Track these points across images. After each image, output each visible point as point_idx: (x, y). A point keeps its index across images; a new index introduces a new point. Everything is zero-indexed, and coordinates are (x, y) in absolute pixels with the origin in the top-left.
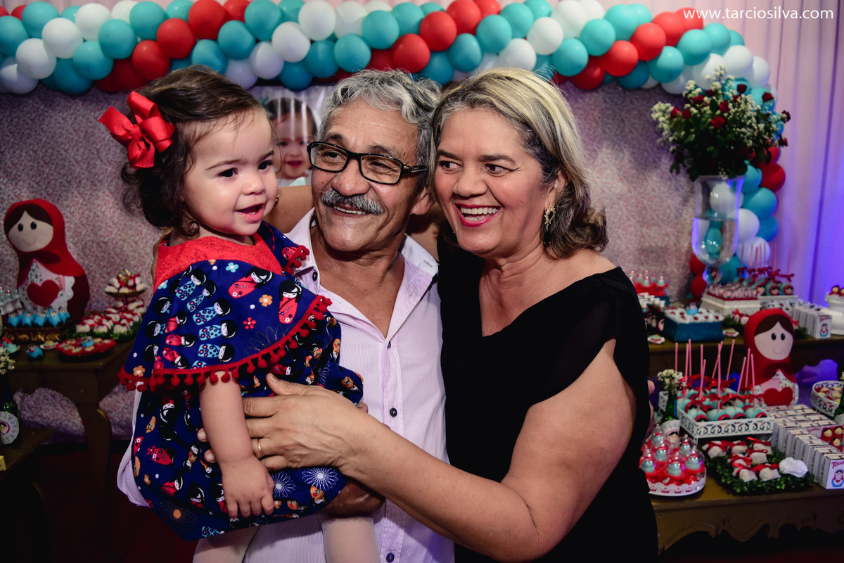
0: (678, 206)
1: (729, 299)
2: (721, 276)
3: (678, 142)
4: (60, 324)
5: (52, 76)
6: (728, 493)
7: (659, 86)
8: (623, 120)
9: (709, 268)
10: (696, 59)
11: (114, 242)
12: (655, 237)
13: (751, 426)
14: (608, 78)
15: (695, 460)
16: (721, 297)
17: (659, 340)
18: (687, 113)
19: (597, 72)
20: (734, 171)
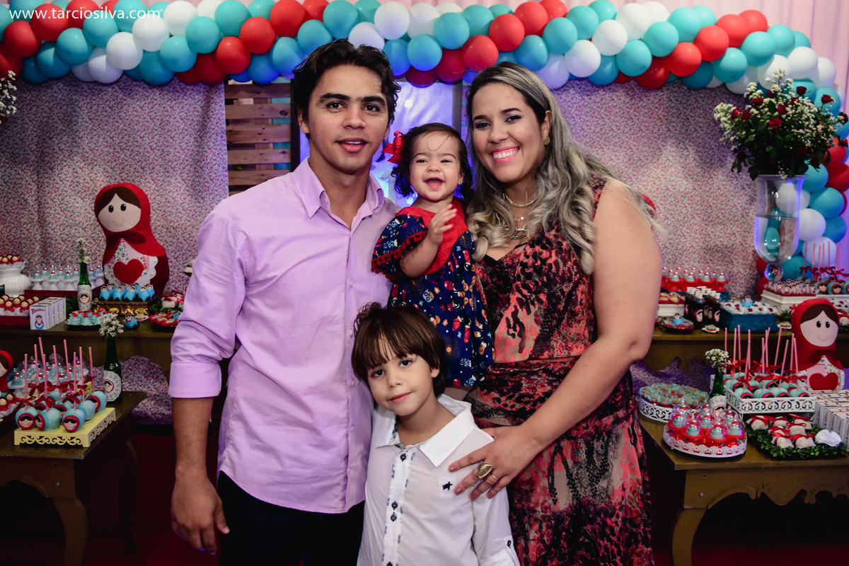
0: (744, 205)
1: (786, 295)
2: (782, 273)
3: (740, 140)
4: (148, 299)
5: (138, 67)
6: (766, 458)
7: (724, 85)
8: (688, 119)
9: (770, 266)
10: (761, 60)
11: (183, 227)
12: (721, 236)
13: (794, 404)
14: (671, 78)
15: (736, 427)
16: (779, 293)
17: (715, 330)
18: (747, 114)
19: (661, 72)
20: (795, 170)
